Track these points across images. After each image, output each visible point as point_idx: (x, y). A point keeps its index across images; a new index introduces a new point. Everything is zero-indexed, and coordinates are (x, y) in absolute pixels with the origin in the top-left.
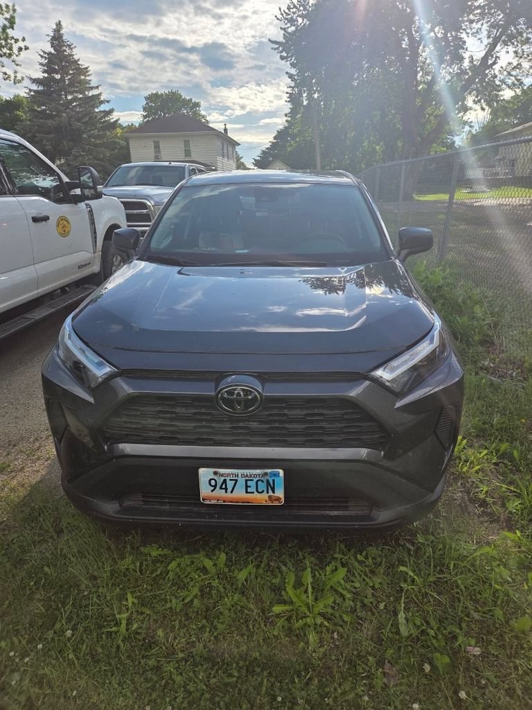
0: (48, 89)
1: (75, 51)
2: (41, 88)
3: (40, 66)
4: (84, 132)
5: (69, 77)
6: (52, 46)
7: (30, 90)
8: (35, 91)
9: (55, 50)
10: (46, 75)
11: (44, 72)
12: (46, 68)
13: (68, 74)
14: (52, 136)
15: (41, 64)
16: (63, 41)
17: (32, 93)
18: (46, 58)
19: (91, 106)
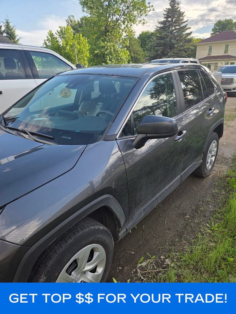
0: (165, 26)
1: (180, 5)
2: (162, 26)
3: (164, 16)
4: (175, 44)
5: (175, 19)
6: (170, 5)
7: (158, 27)
8: (159, 27)
9: (171, 7)
10: (165, 19)
11: (165, 18)
12: (166, 16)
13: (174, 17)
14: (161, 47)
15: (164, 14)
16: (175, 2)
17: (158, 28)
18: (167, 11)
19: (182, 32)
